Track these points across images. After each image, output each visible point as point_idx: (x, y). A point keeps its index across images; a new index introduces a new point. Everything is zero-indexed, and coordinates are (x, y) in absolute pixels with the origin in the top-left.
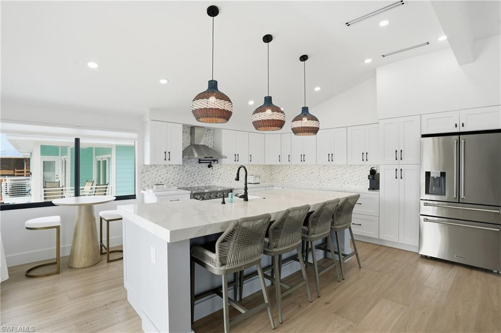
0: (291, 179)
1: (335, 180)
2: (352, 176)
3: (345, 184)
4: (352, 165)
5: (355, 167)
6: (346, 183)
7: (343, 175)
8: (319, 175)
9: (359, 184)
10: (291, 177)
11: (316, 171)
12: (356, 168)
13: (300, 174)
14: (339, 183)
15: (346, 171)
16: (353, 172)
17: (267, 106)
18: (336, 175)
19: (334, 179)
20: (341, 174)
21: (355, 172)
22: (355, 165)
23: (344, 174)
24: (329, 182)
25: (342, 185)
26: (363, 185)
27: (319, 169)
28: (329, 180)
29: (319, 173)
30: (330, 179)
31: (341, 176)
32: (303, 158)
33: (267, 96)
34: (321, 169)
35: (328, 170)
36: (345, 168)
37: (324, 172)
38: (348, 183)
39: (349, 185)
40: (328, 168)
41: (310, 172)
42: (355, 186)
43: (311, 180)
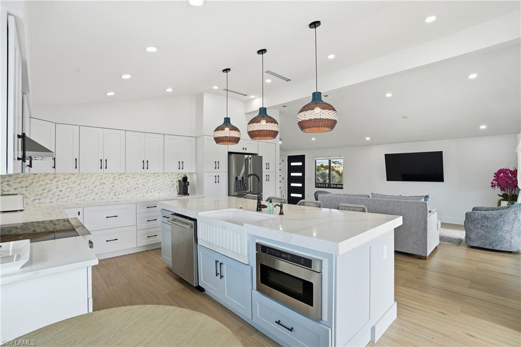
0: (59, 195)
1: (136, 190)
2: (156, 184)
3: (147, 194)
4: (155, 173)
5: (158, 175)
6: (149, 192)
7: (145, 184)
8: (113, 186)
9: (163, 192)
10: (59, 193)
11: (108, 181)
12: (160, 176)
13: (79, 187)
14: (140, 194)
15: (149, 180)
16: (156, 180)
17: (262, 117)
18: (137, 184)
19: (134, 189)
20: (143, 182)
21: (159, 180)
22: (158, 173)
23: (146, 182)
24: (128, 193)
25: (144, 195)
26: (166, 192)
27: (114, 178)
28: (128, 191)
29: (112, 183)
30: (129, 189)
31: (143, 185)
32: (104, 164)
33: (262, 107)
34: (116, 178)
35: (126, 179)
36: (147, 176)
37: (121, 182)
38: (151, 192)
39: (151, 194)
40: (126, 176)
41: (97, 183)
42: (158, 194)
43: (100, 194)
